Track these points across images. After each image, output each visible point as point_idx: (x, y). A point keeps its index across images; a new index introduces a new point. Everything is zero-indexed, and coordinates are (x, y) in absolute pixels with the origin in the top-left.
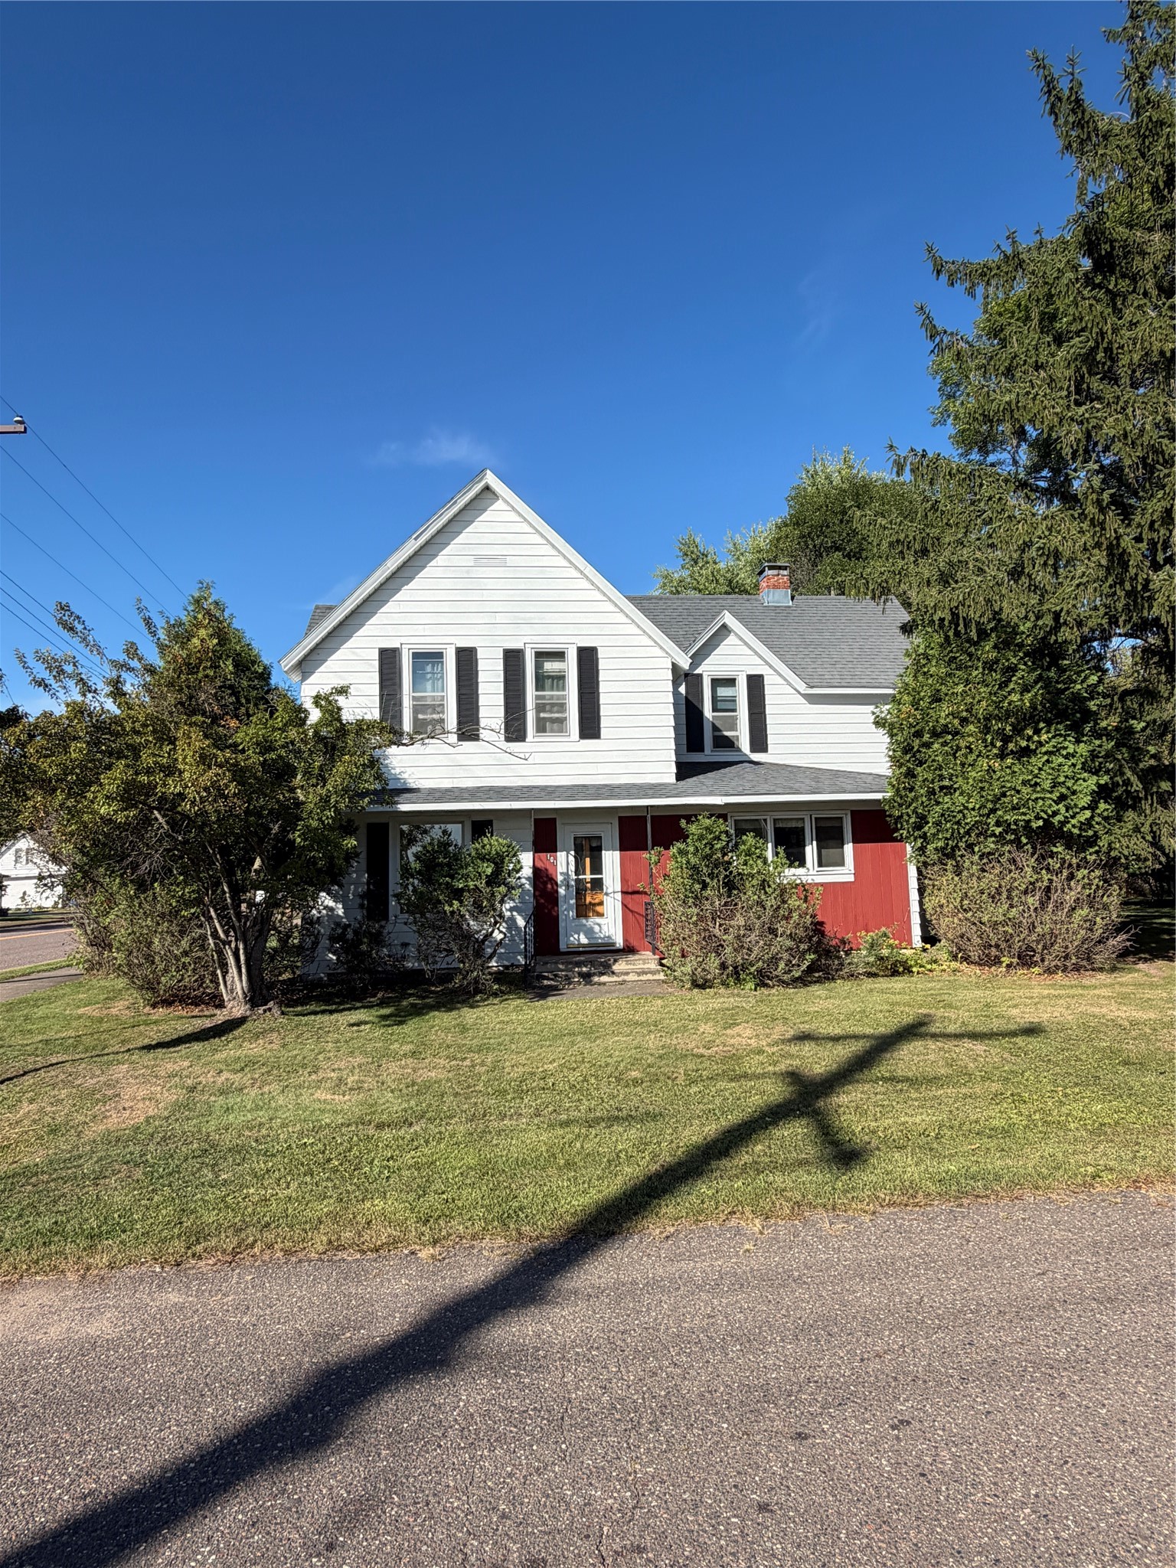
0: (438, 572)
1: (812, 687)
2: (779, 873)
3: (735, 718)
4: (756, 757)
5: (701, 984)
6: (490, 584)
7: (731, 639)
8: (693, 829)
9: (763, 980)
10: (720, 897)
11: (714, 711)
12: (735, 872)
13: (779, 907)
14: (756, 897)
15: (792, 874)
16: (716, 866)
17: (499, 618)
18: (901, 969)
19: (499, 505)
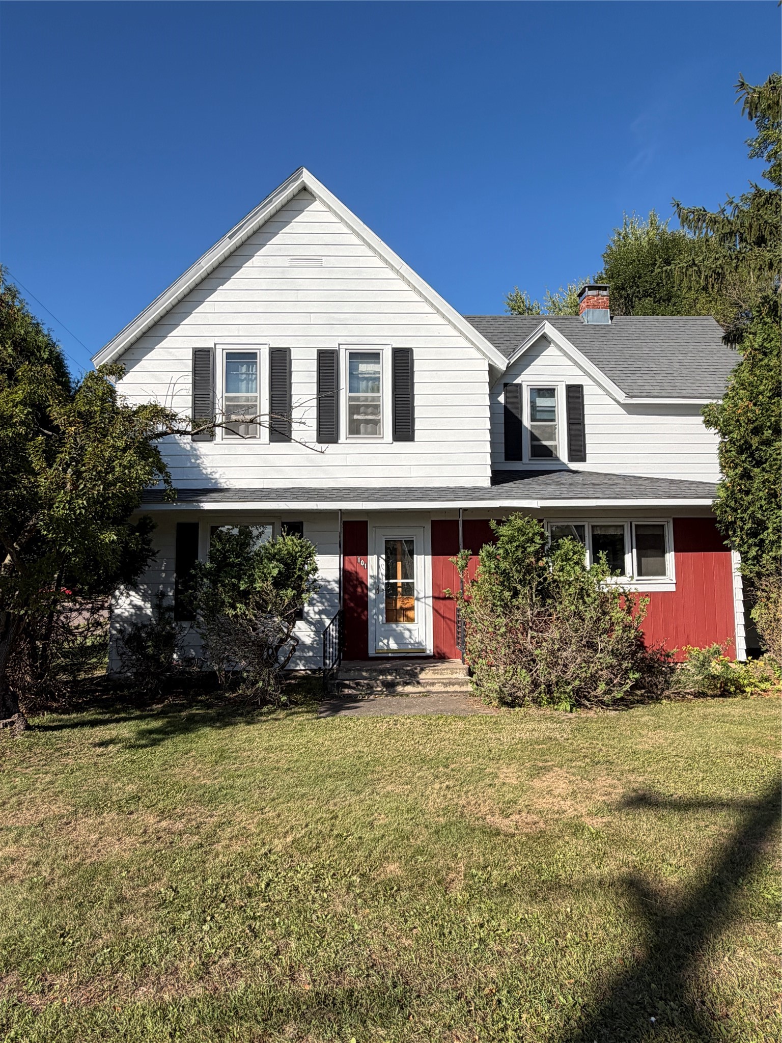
0: (254, 273)
1: (632, 397)
2: (599, 581)
3: (554, 428)
4: (574, 466)
5: (510, 702)
6: (306, 284)
7: (551, 350)
8: (504, 530)
9: (579, 699)
10: (532, 606)
11: (532, 421)
12: (550, 579)
13: (599, 619)
14: (573, 607)
15: (611, 583)
16: (528, 572)
17: (314, 319)
18: (732, 689)
19: (316, 205)
